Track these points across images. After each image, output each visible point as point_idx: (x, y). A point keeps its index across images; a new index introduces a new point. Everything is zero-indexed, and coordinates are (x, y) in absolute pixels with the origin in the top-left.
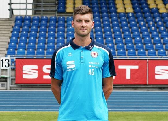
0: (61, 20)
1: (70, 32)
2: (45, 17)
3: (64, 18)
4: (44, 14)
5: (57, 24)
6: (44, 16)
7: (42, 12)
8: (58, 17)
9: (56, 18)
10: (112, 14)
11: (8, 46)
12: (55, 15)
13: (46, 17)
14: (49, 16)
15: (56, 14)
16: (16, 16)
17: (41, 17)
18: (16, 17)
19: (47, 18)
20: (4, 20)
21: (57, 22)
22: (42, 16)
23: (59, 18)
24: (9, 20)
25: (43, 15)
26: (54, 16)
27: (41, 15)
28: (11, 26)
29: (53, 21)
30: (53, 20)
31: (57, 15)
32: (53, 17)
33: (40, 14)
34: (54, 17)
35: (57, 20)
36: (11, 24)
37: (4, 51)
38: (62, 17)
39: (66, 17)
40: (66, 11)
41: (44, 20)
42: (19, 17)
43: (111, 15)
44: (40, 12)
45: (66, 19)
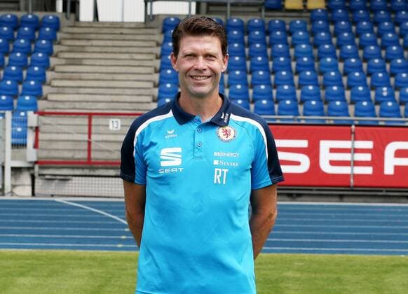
0: (278, 29)
1: (305, 59)
2: (235, 20)
3: (283, 23)
4: (232, 12)
5: (268, 38)
6: (233, 17)
7: (229, 7)
8: (267, 20)
9: (263, 22)
10: (400, 16)
11: (156, 92)
12: (261, 16)
13: (238, 20)
14: (245, 19)
15: (263, 13)
16: (164, 17)
17: (227, 21)
18: (165, 20)
19: (242, 22)
20: (133, 26)
21: (268, 33)
22: (228, 17)
23: (270, 22)
24: (146, 28)
25: (231, 15)
26: (259, 18)
27: (226, 15)
28: (153, 41)
29: (259, 31)
30: (256, 28)
31: (266, 16)
32: (256, 21)
33: (225, 12)
34: (259, 20)
35: (267, 27)
36: (152, 37)
37: (148, 103)
38: (277, 22)
39: (288, 20)
40: (283, 6)
41: (235, 27)
42: (172, 19)
43: (396, 18)
44: (222, 9)
45: (288, 27)
